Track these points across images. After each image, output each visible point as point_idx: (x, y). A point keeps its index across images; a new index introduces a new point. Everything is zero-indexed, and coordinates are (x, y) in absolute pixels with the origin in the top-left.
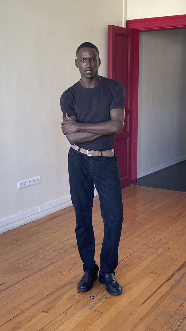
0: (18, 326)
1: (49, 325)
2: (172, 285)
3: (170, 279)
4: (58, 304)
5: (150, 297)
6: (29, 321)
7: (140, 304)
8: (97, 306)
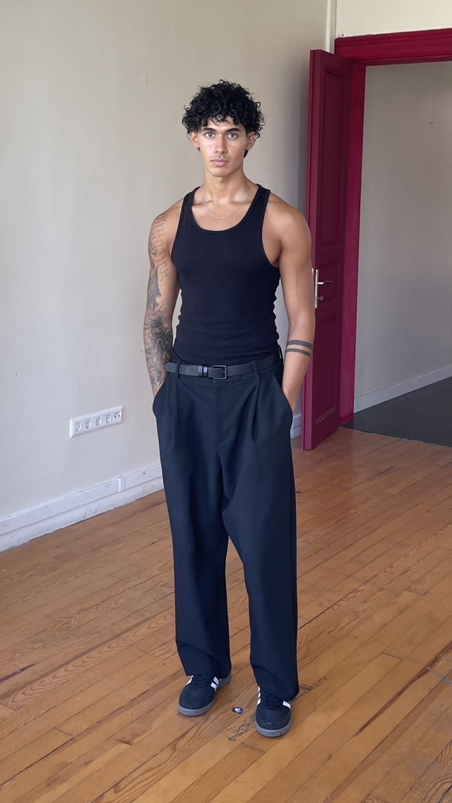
0: (60, 773)
2: (432, 687)
3: (427, 671)
4: (156, 725)
5: (377, 716)
6: (87, 763)
7: (353, 734)
8: (249, 733)
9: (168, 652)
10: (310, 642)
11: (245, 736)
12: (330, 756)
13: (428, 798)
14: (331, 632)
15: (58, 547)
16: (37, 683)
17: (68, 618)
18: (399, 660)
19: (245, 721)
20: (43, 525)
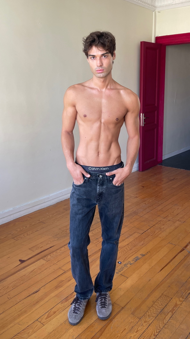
0: (60, 284)
2: (185, 255)
3: (184, 250)
5: (166, 265)
6: (69, 281)
7: (158, 272)
8: (123, 271)
9: (98, 242)
10: (145, 239)
11: (122, 272)
12: (150, 280)
13: (183, 295)
14: (152, 235)
15: (65, 205)
16: (55, 252)
17: (67, 230)
18: (175, 246)
19: (122, 266)
20: (60, 198)
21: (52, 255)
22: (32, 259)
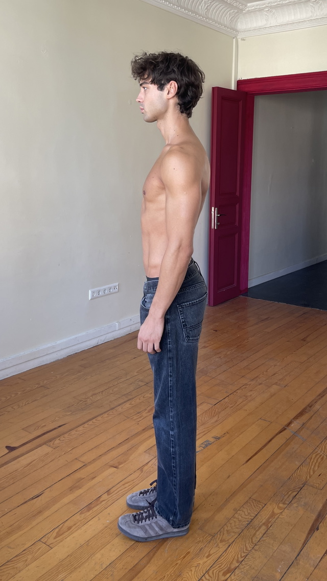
0: (77, 484)
1: (119, 486)
2: (288, 438)
3: (285, 429)
4: (131, 458)
6: (93, 479)
7: (243, 464)
12: (229, 477)
16: (68, 434)
18: (270, 423)
21: (62, 438)
22: (28, 445)
